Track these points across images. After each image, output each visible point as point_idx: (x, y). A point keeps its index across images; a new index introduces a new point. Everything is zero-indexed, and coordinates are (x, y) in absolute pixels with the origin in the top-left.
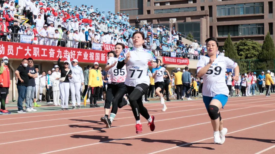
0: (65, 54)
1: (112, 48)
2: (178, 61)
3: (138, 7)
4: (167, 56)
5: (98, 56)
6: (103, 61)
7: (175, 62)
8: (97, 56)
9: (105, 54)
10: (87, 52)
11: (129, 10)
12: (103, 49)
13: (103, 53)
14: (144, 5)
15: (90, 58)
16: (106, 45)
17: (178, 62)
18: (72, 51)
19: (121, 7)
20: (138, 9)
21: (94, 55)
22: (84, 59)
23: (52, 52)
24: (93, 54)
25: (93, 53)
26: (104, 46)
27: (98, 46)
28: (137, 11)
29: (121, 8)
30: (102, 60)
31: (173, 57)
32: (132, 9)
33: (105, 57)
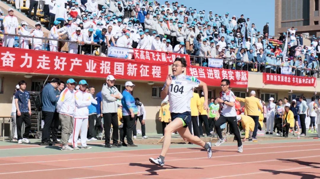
0: (42, 62)
1: (153, 56)
2: (294, 80)
3: (303, 18)
4: (273, 72)
5: (121, 67)
6: (132, 75)
7: (289, 81)
8: (117, 67)
9: (136, 65)
10: (94, 60)
11: (292, 22)
12: (133, 57)
13: (133, 63)
14: (310, 14)
15: (101, 71)
16: (140, 51)
17: (294, 82)
18: (57, 57)
19: (283, 17)
20: (303, 20)
21: (110, 66)
22: (86, 71)
23: (8, 57)
24: (107, 64)
25: (109, 63)
26: (135, 52)
27: (123, 53)
28: (302, 23)
29: (282, 19)
30: (129, 75)
31: (284, 75)
32: (296, 20)
33: (136, 69)
